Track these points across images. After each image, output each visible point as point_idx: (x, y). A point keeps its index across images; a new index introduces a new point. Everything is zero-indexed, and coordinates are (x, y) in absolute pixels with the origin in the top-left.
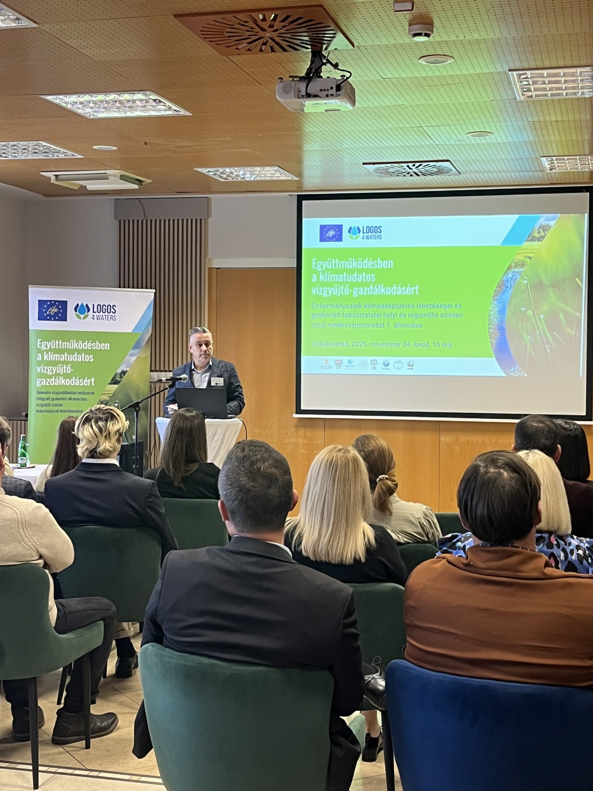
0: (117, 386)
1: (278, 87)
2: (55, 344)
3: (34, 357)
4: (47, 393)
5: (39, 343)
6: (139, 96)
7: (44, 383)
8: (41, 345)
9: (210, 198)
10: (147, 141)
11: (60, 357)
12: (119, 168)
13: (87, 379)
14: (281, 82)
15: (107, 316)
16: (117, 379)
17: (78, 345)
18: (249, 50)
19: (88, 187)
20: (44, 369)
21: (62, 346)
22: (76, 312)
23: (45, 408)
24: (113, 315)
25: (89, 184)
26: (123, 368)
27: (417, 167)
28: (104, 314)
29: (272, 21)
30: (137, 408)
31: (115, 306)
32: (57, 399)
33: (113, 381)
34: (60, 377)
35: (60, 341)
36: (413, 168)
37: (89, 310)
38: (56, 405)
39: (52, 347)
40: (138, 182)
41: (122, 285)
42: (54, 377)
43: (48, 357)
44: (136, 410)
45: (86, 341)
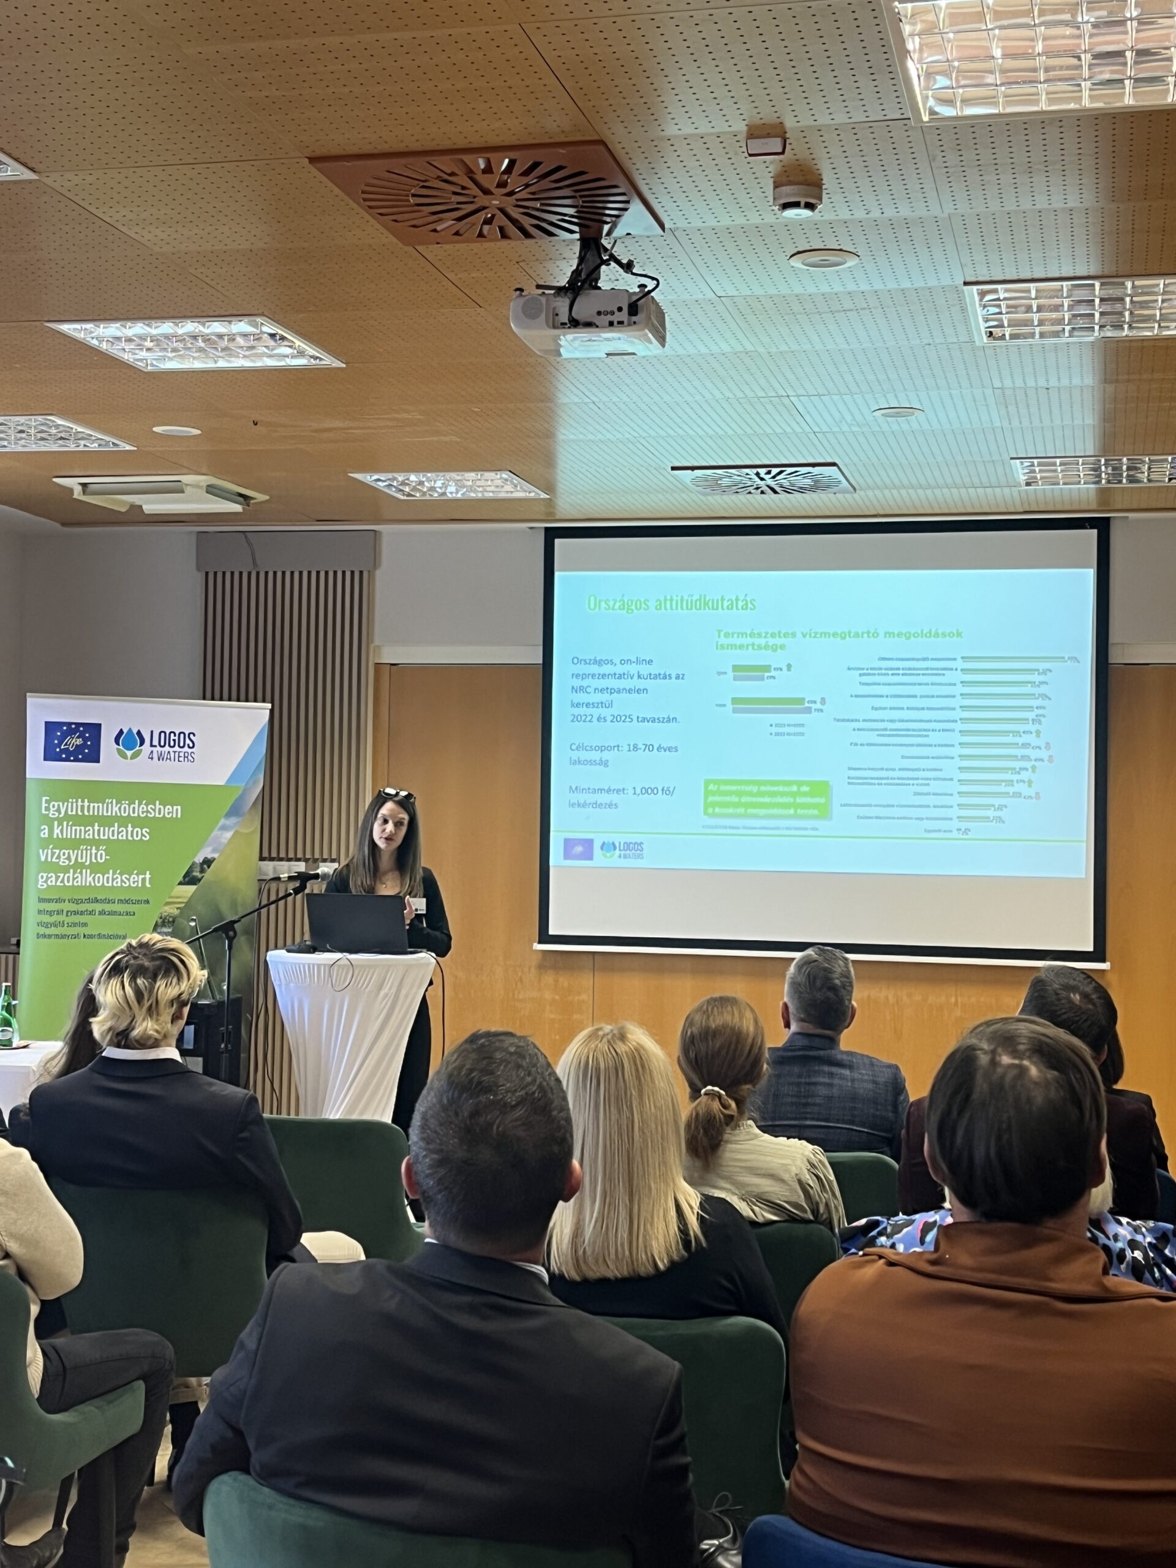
0: (193, 888)
1: (515, 305)
2: (73, 807)
3: (35, 831)
4: (58, 901)
5: (44, 805)
6: (241, 326)
7: (52, 882)
8: (47, 809)
9: (380, 533)
10: (257, 417)
11: (86, 832)
12: (204, 470)
13: (137, 874)
14: (521, 295)
15: (177, 754)
16: (195, 874)
17: (120, 809)
18: (457, 233)
19: (144, 507)
20: (53, 854)
21: (89, 811)
22: (118, 744)
23: (53, 931)
24: (190, 751)
25: (149, 502)
26: (207, 853)
27: (774, 477)
28: (171, 750)
29: (505, 172)
30: (231, 933)
31: (194, 735)
32: (76, 913)
33: (187, 879)
34: (84, 871)
35: (86, 800)
36: (767, 477)
37: (142, 743)
38: (75, 925)
39: (70, 813)
40: (241, 499)
41: (209, 694)
42: (71, 871)
43: (62, 831)
44: (228, 937)
45: (137, 802)
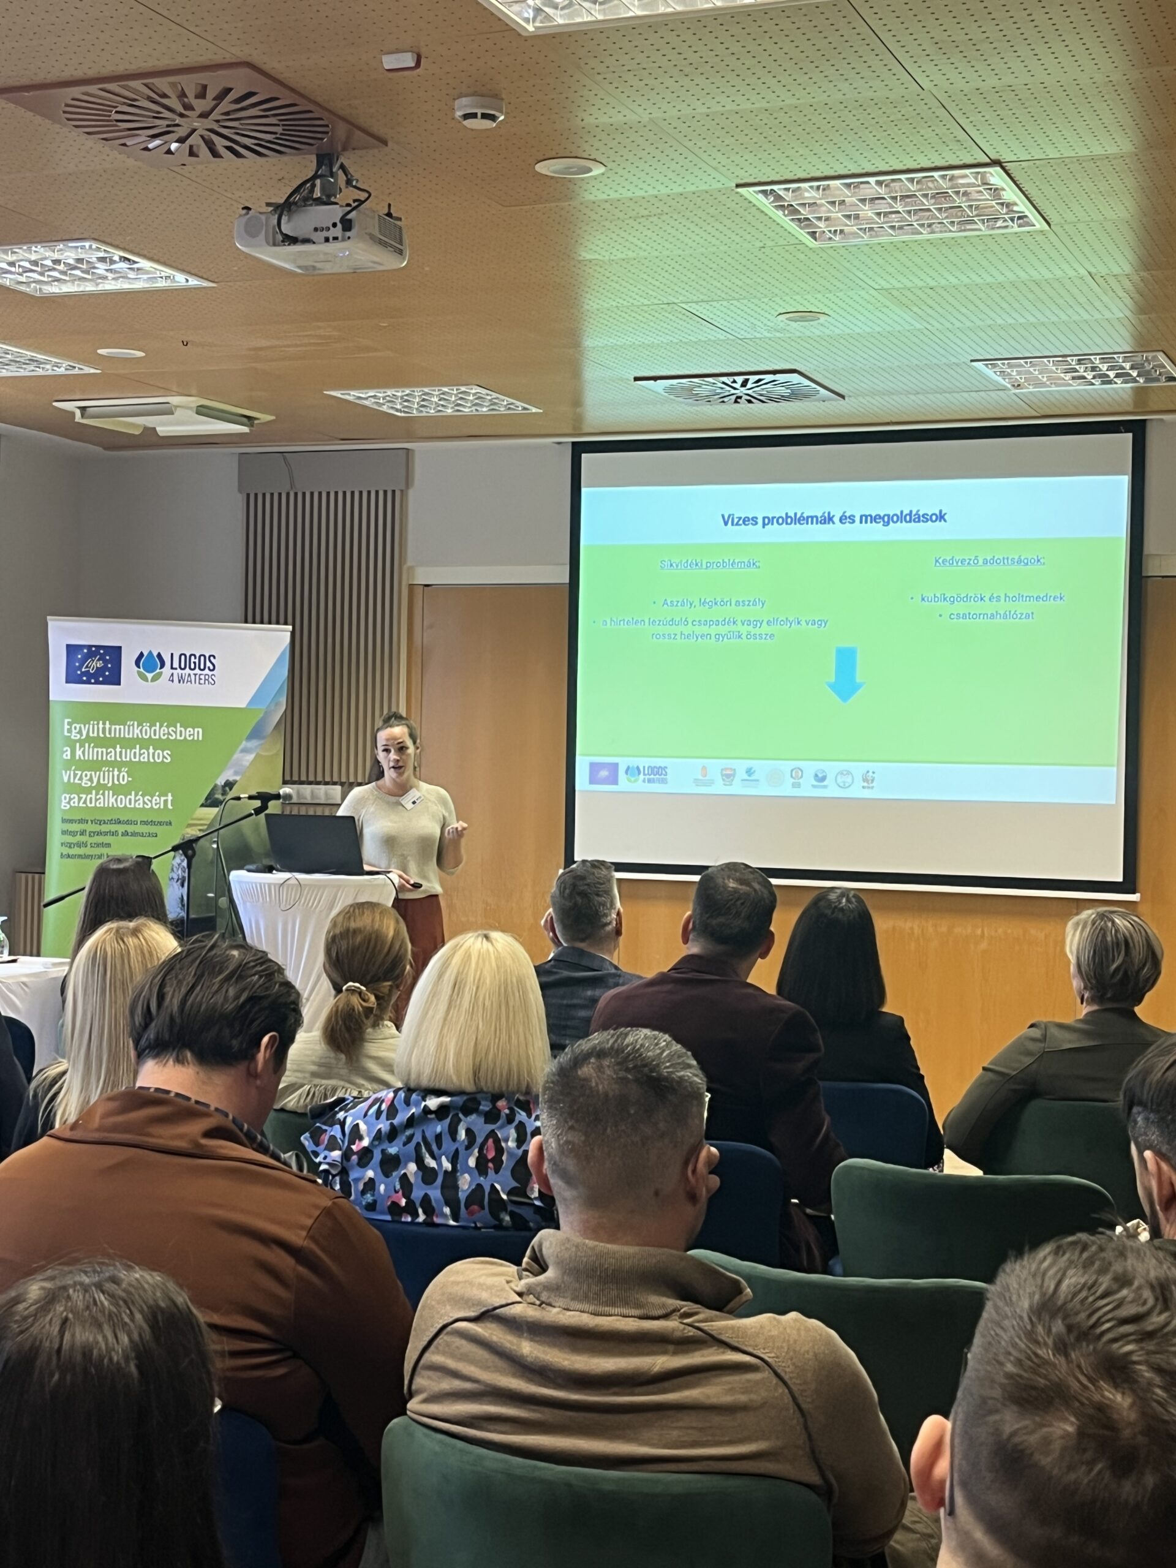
0: (215, 810)
1: (238, 225)
2: (95, 729)
3: (60, 754)
4: (81, 821)
5: (66, 727)
7: (75, 803)
8: (70, 731)
9: (413, 451)
11: (107, 754)
12: (194, 392)
13: (159, 796)
14: (245, 214)
15: (197, 676)
16: (217, 796)
19: (158, 429)
20: (75, 775)
21: (110, 733)
22: (139, 667)
23: (76, 851)
24: (210, 673)
25: (156, 424)
26: (228, 775)
27: (744, 385)
28: (192, 672)
31: (214, 657)
32: (99, 833)
33: (209, 801)
34: (106, 792)
35: (107, 722)
37: (163, 665)
38: (98, 845)
39: (91, 735)
40: (245, 420)
41: (250, 617)
42: (94, 792)
43: (83, 753)
44: (187, 856)
45: (158, 724)
